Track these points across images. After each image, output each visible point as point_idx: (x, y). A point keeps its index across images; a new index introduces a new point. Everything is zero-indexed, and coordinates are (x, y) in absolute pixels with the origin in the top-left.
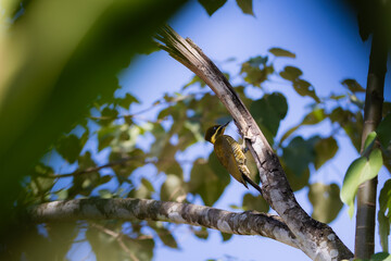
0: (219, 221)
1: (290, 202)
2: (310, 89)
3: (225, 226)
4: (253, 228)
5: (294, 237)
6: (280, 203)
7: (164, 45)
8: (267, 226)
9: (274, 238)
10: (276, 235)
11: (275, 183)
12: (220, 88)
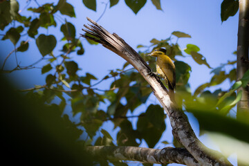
0: (148, 156)
1: (192, 138)
2: (203, 59)
3: (152, 159)
4: (170, 158)
5: (197, 162)
6: (185, 140)
7: (99, 39)
8: (179, 156)
9: (185, 164)
10: (186, 162)
11: (181, 127)
12: (139, 65)
